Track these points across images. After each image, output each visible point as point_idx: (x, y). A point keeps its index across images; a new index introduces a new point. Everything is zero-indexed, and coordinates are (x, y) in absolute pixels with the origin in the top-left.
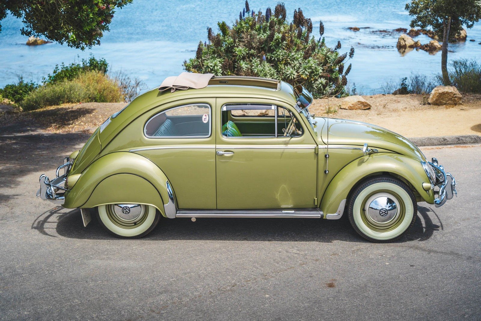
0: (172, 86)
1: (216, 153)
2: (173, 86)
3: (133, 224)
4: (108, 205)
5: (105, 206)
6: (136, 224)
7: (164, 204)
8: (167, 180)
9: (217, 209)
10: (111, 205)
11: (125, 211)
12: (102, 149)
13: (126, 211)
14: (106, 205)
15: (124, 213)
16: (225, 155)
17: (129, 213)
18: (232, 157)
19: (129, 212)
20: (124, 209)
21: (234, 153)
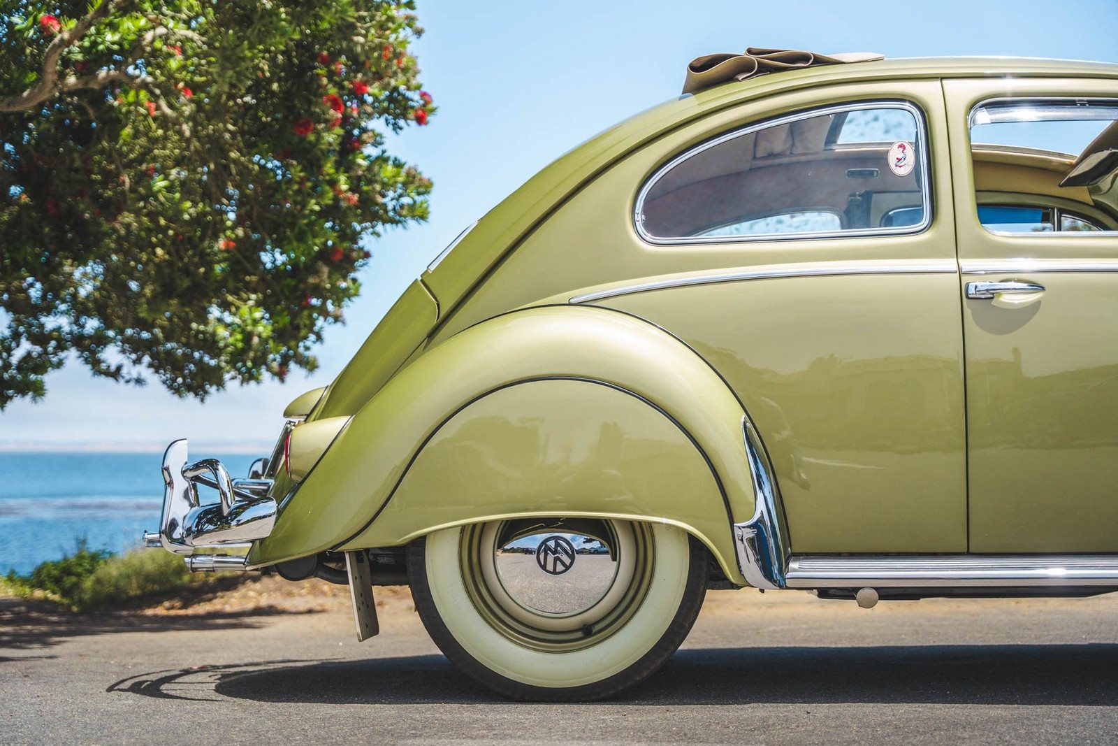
0: (742, 52)
1: (965, 294)
2: (750, 51)
3: (579, 634)
4: (474, 525)
5: (459, 529)
6: (588, 632)
7: (732, 521)
8: (744, 415)
9: (968, 554)
10: (484, 524)
11: (551, 558)
12: (443, 313)
13: (557, 559)
14: (463, 527)
15: (544, 567)
16: (1006, 298)
17: (567, 568)
18: (1037, 305)
19: (567, 561)
20: (548, 549)
21: (1043, 288)
